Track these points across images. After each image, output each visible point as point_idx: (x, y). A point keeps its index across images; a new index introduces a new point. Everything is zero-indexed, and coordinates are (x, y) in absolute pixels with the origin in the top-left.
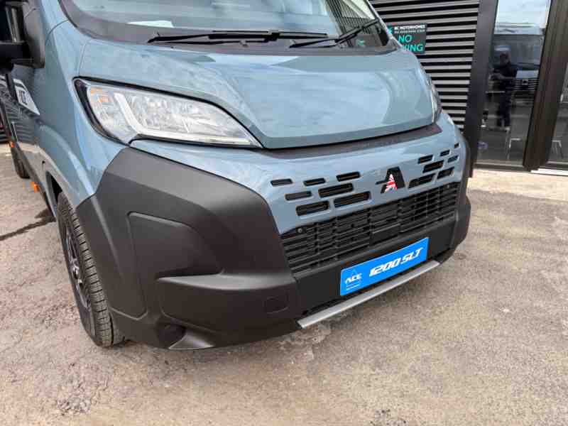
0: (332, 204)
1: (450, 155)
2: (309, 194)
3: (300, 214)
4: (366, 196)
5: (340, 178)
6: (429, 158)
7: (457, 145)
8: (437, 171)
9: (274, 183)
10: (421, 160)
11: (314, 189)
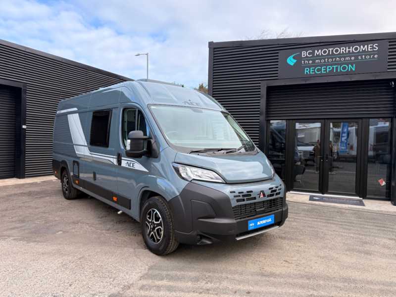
0: (246, 200)
1: (279, 188)
2: (239, 196)
3: (237, 202)
4: (255, 198)
5: (248, 192)
6: (272, 188)
7: (281, 185)
8: (275, 193)
9: (231, 192)
10: (270, 189)
11: (241, 194)
